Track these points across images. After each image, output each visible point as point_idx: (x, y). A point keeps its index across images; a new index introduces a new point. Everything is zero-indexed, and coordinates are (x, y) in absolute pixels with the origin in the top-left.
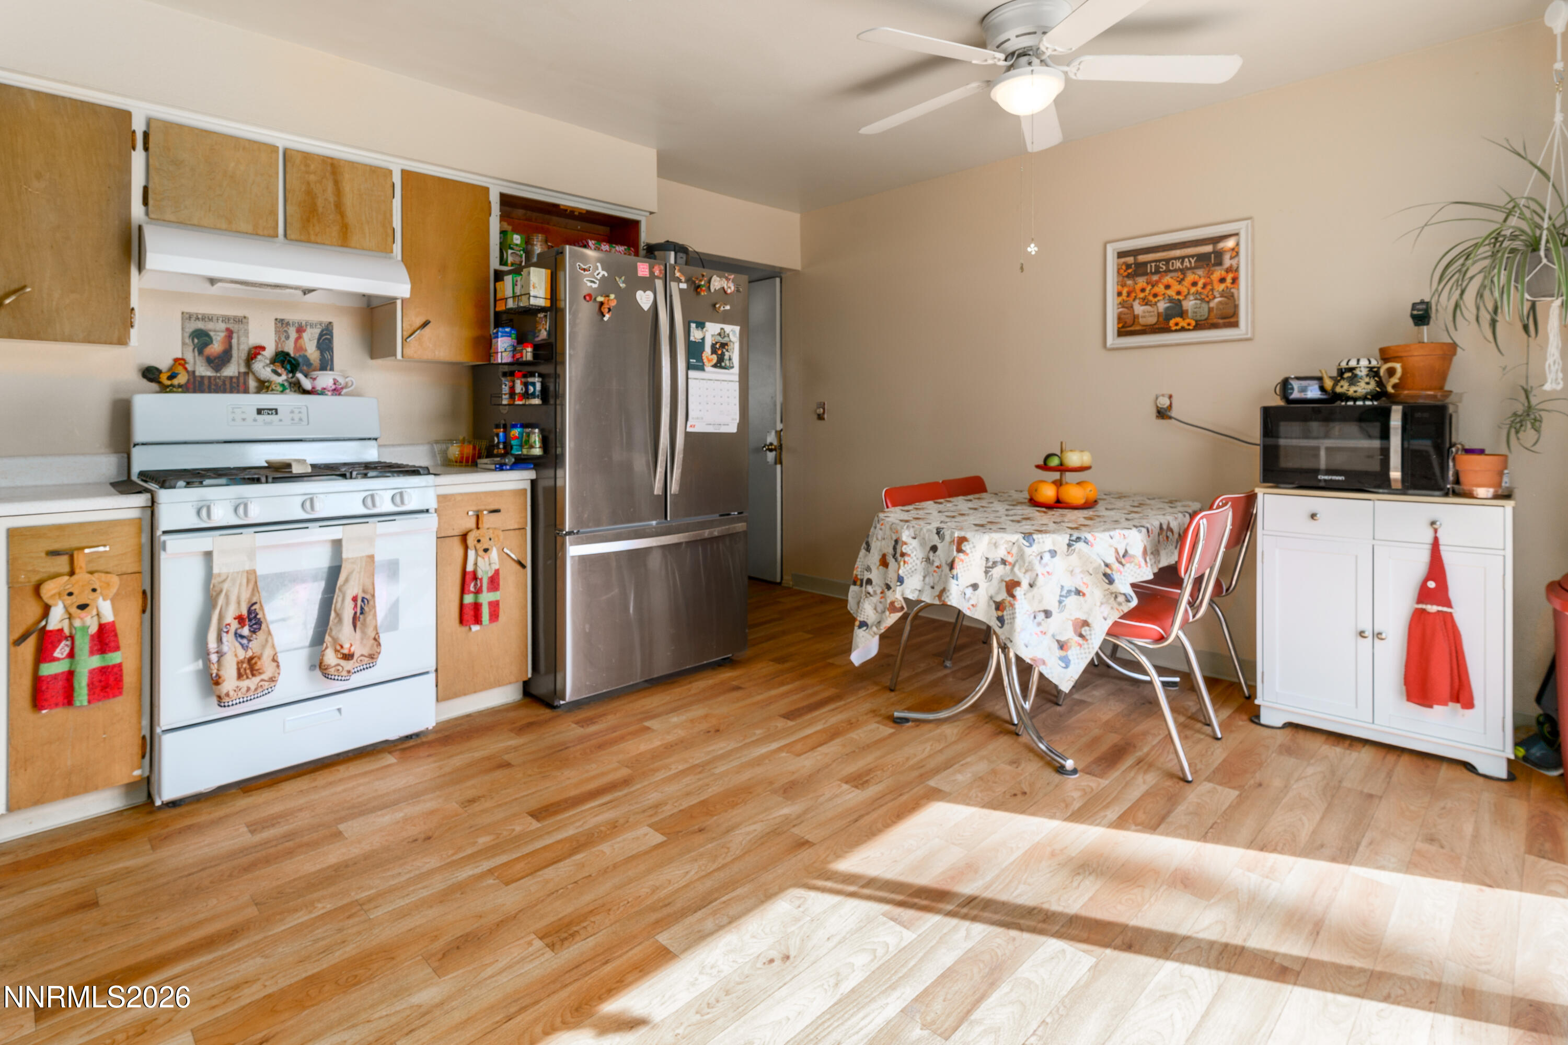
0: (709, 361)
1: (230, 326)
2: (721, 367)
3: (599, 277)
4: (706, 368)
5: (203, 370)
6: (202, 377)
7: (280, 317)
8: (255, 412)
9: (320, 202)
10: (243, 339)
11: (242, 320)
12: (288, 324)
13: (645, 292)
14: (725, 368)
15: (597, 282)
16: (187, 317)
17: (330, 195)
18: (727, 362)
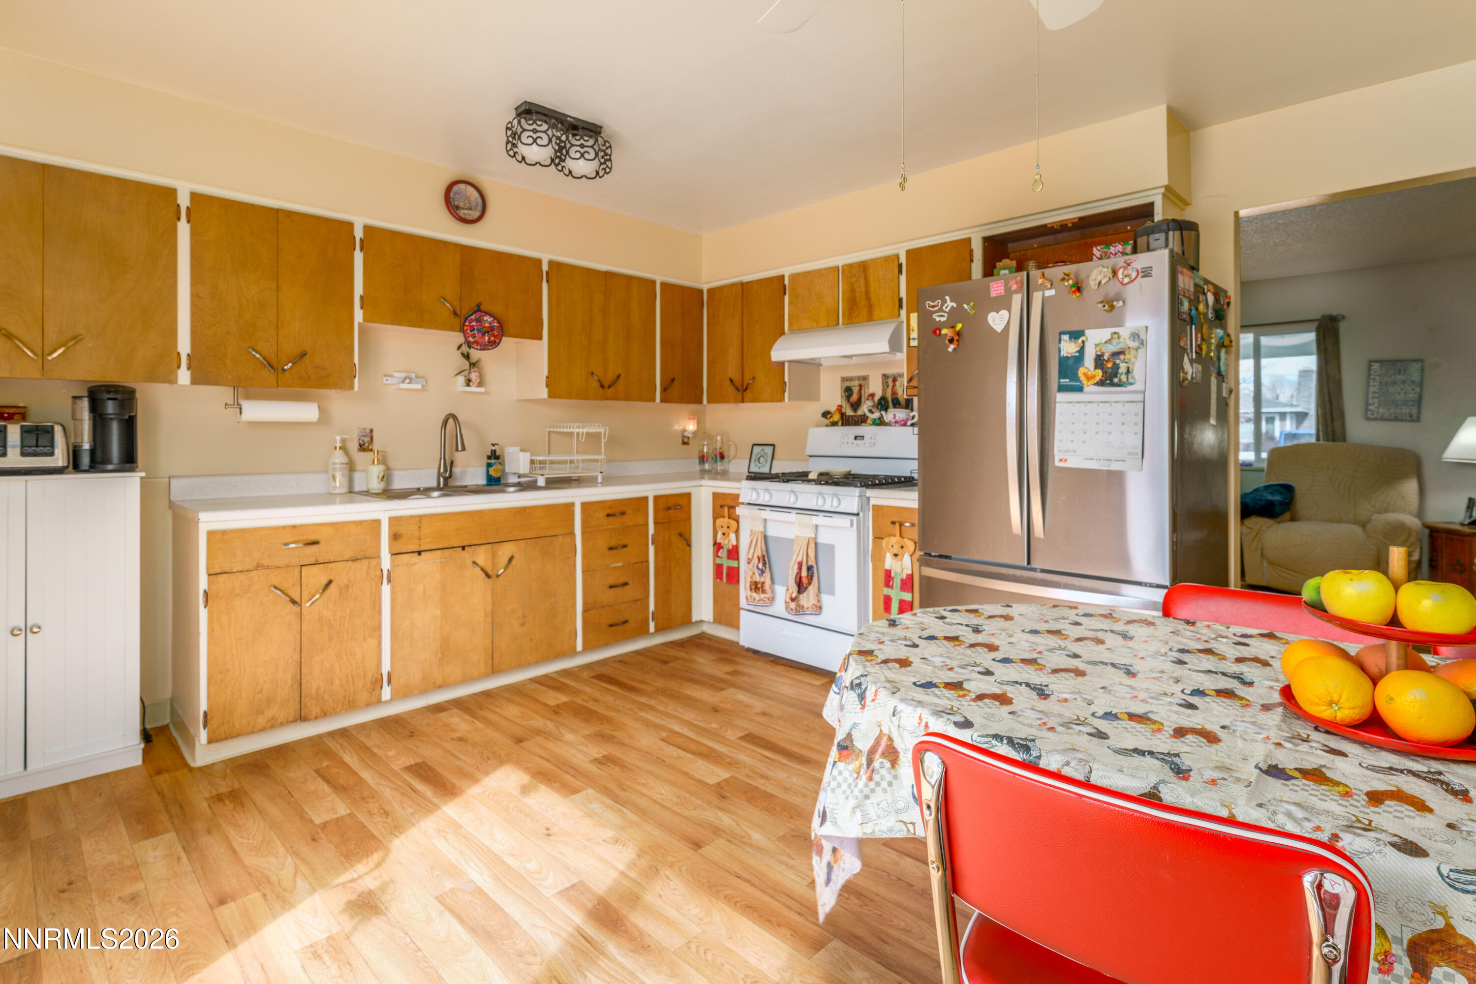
0: (1089, 378)
1: (861, 382)
2: (1112, 384)
3: (947, 310)
4: (1086, 389)
5: (849, 412)
6: (849, 416)
7: (884, 373)
8: (853, 438)
9: (858, 294)
10: (866, 390)
11: (865, 378)
12: (888, 377)
13: (998, 313)
14: (1118, 385)
15: (946, 315)
16: (844, 379)
17: (863, 289)
18: (1124, 378)
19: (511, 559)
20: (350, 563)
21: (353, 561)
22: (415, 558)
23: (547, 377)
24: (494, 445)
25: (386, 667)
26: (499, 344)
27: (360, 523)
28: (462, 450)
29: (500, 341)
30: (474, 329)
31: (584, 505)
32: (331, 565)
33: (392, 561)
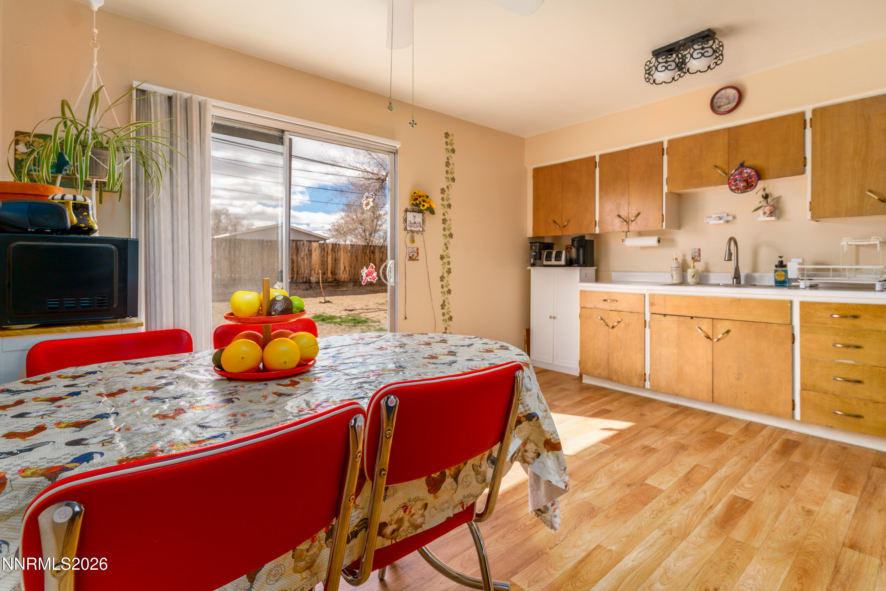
19: (728, 332)
20: (629, 314)
21: (631, 312)
22: (662, 317)
23: (810, 203)
24: (781, 257)
25: (648, 372)
26: (755, 186)
27: (635, 294)
28: (728, 260)
29: (756, 184)
30: (737, 180)
31: (803, 304)
32: (621, 313)
33: (651, 317)
